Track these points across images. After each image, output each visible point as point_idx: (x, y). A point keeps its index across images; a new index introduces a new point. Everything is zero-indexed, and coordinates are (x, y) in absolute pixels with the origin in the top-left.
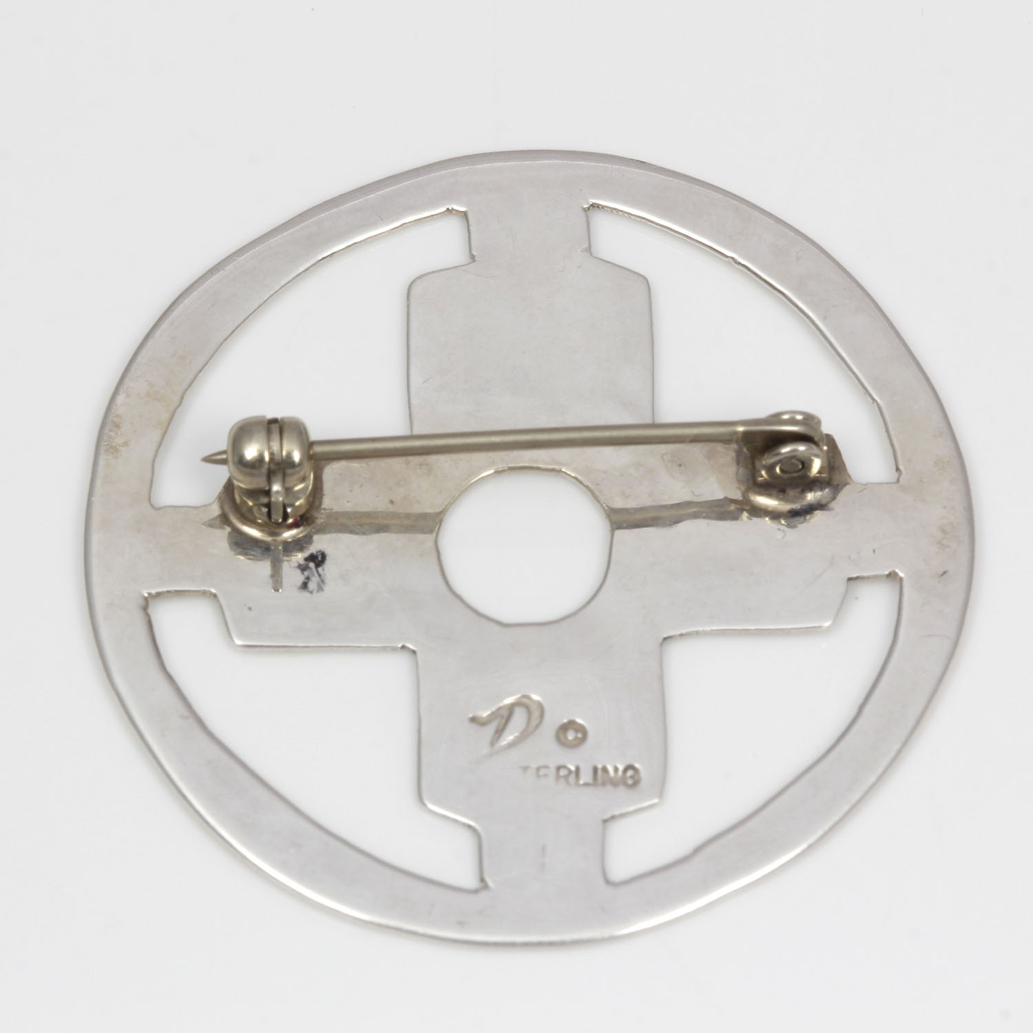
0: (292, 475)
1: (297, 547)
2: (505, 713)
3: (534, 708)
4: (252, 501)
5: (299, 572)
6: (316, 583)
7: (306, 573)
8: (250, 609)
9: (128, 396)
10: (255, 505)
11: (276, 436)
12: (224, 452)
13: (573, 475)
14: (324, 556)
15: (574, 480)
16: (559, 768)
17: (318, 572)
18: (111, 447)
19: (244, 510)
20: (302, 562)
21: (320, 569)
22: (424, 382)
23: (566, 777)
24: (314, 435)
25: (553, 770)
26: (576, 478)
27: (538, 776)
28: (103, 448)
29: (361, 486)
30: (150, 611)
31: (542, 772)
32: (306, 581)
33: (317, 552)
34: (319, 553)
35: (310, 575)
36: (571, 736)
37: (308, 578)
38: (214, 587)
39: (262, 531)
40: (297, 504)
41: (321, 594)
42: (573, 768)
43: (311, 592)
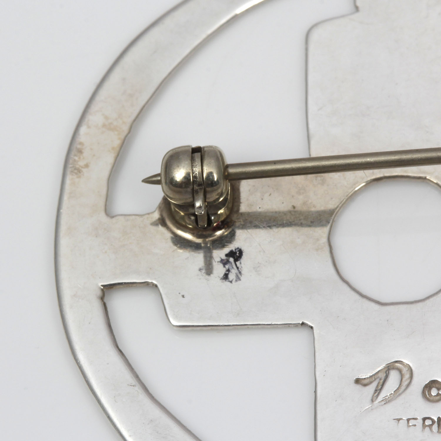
0: (212, 191)
1: (220, 246)
2: (382, 375)
3: (405, 370)
4: (183, 212)
5: (221, 265)
6: (235, 275)
7: (227, 267)
8: (183, 296)
9: (89, 127)
10: (185, 214)
11: (198, 163)
12: (159, 175)
13: (435, 182)
14: (241, 252)
15: (436, 186)
16: (424, 419)
17: (236, 265)
18: (75, 169)
19: (177, 218)
20: (224, 257)
21: (238, 263)
22: (319, 110)
23: (430, 426)
24: (229, 160)
25: (420, 421)
26: (437, 184)
27: (409, 426)
28: (69, 170)
29: (270, 195)
30: (105, 300)
31: (412, 423)
32: (227, 272)
33: (235, 249)
34: (237, 250)
35: (230, 268)
36: (434, 392)
37: (228, 270)
38: (155, 279)
39: (193, 234)
40: (219, 212)
41: (239, 282)
42: (436, 420)
43: (231, 282)
